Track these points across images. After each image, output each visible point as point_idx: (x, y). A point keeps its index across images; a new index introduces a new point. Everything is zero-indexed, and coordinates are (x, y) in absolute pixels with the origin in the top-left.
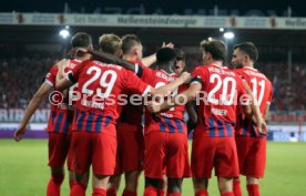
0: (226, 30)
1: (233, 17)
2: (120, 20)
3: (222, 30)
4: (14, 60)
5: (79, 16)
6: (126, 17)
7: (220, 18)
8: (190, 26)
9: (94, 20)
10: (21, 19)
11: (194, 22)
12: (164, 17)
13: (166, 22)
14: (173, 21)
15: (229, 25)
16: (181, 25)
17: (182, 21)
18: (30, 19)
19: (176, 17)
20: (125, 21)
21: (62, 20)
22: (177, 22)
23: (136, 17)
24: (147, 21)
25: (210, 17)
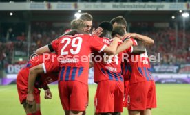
0: (183, 12)
1: (188, 3)
2: (114, 6)
3: (181, 11)
4: (45, 33)
5: (87, 4)
6: (118, 4)
7: (180, 4)
8: (160, 9)
9: (97, 7)
10: (49, 6)
11: (162, 7)
12: (143, 4)
13: (144, 7)
14: (149, 6)
15: (185, 8)
16: (154, 9)
17: (154, 6)
18: (55, 6)
19: (150, 4)
20: (117, 7)
21: (76, 6)
22: (151, 7)
23: (125, 4)
24: (131, 7)
25: (173, 3)
